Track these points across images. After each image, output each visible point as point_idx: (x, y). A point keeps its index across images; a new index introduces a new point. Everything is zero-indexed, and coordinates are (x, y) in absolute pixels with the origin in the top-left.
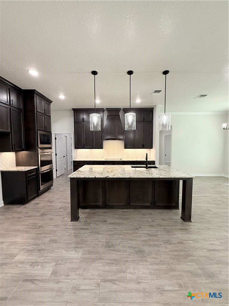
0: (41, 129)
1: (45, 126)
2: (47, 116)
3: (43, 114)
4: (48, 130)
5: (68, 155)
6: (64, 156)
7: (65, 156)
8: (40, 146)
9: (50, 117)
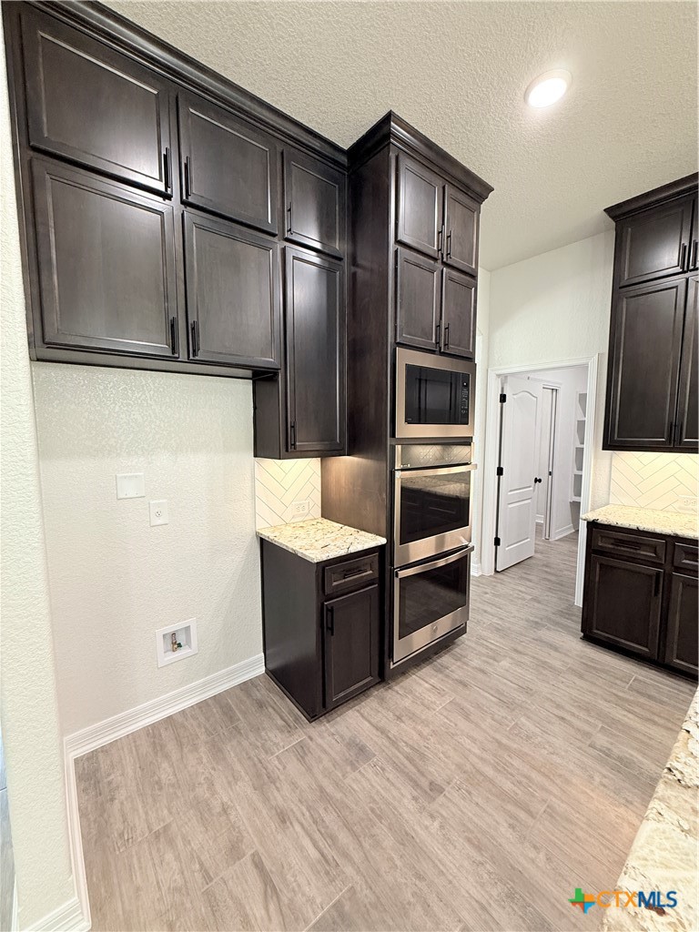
0: (419, 341)
1: (438, 326)
2: (455, 273)
3: (435, 259)
4: (453, 349)
5: (554, 474)
6: (536, 480)
7: (540, 481)
8: (405, 430)
9: (474, 276)
